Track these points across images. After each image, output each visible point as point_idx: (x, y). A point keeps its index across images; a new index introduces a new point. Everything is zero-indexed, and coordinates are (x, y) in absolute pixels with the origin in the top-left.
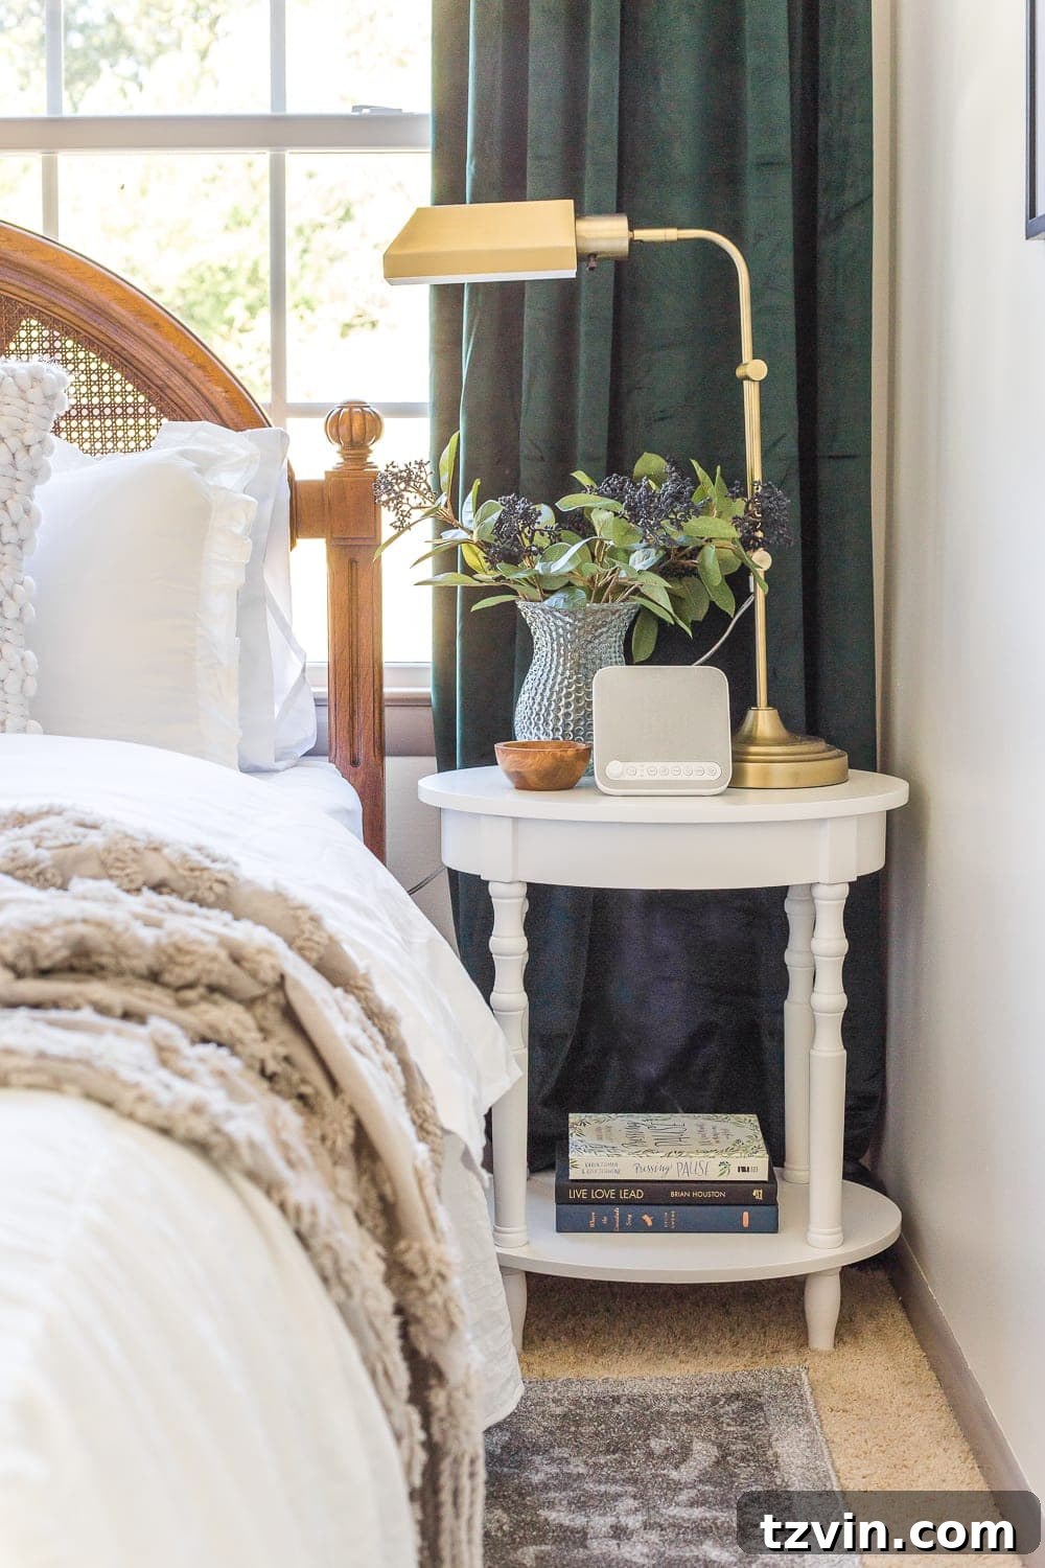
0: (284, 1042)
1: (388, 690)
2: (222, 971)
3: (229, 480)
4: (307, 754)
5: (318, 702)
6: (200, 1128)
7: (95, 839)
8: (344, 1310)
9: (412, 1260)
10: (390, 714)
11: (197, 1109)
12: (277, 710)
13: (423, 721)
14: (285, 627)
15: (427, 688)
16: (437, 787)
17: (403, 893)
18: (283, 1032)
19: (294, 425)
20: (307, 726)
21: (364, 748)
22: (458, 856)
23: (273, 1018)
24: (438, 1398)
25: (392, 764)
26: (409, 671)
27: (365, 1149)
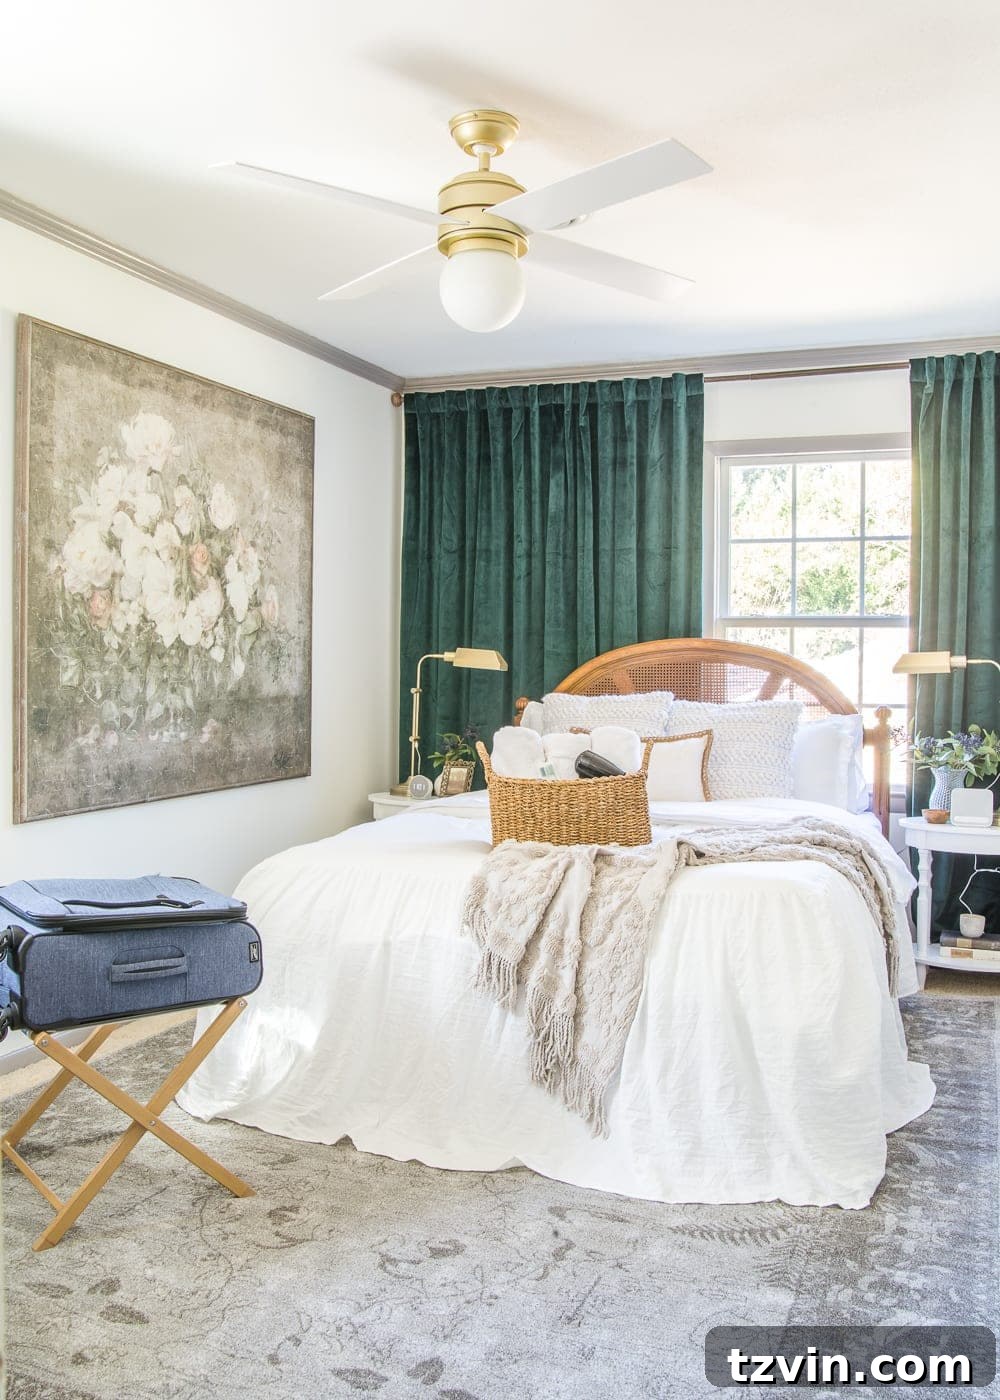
0: (861, 864)
1: (891, 792)
2: (849, 848)
3: (846, 732)
4: (866, 811)
5: (870, 795)
6: (846, 871)
7: (820, 823)
8: (871, 911)
9: (886, 911)
10: (891, 800)
11: (845, 868)
12: (857, 797)
13: (903, 803)
14: (860, 772)
15: (904, 792)
16: (904, 821)
17: (895, 854)
18: (861, 862)
19: (864, 710)
20: (866, 802)
21: (883, 809)
22: (910, 842)
23: (859, 859)
24: (891, 942)
25: (891, 814)
26: (898, 787)
27: (877, 887)
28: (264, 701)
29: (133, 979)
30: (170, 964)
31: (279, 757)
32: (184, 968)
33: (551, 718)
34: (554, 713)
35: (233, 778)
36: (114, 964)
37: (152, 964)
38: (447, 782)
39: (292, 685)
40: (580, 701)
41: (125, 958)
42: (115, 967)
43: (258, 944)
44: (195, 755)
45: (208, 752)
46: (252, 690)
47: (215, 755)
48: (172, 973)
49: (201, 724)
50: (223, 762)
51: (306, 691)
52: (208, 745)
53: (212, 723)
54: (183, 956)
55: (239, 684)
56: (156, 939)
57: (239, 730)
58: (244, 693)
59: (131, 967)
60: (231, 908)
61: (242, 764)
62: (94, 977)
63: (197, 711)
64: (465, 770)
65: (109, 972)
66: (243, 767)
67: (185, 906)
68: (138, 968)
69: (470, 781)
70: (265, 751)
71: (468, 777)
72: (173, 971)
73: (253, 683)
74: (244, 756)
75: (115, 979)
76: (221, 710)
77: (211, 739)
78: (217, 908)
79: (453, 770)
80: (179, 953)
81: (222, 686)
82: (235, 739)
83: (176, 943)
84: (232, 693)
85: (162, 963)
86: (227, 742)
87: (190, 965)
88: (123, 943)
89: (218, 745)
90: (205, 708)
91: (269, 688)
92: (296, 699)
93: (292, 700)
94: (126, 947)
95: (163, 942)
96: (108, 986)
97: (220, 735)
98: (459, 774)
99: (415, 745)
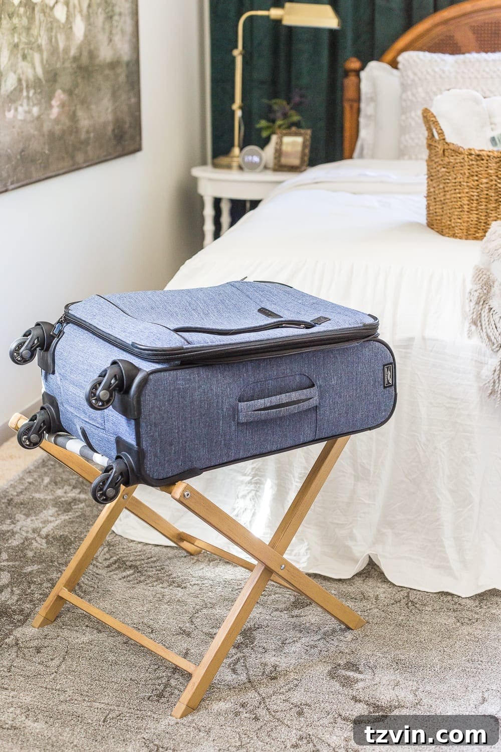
28: (101, 67)
29: (263, 418)
30: (303, 397)
31: (116, 131)
32: (314, 401)
33: (413, 80)
34: (415, 74)
35: (80, 158)
36: (240, 401)
37: (284, 398)
38: (279, 153)
39: (124, 50)
40: (443, 60)
41: (250, 393)
42: (242, 405)
43: (391, 365)
44: (46, 133)
45: (58, 129)
46: (92, 55)
47: (64, 132)
48: (305, 408)
49: (50, 97)
50: (71, 139)
51: (135, 56)
52: (57, 121)
53: (60, 96)
54: (313, 385)
55: (80, 49)
56: (284, 367)
57: (83, 102)
58: (85, 60)
59: (261, 403)
60: (365, 325)
61: (86, 142)
62: (218, 419)
63: (46, 81)
64: (299, 140)
65: (235, 411)
66: (88, 144)
67: (308, 326)
68: (268, 405)
69: (307, 151)
70: (105, 125)
71: (304, 146)
72: (305, 406)
73: (92, 47)
74: (88, 132)
75: (242, 419)
76: (65, 80)
77: (59, 114)
78: (347, 326)
79: (287, 140)
80: (308, 383)
81: (66, 50)
82: (80, 113)
83: (305, 370)
84: (76, 59)
85: (294, 396)
86: (73, 117)
87: (321, 397)
88: (248, 376)
89: (66, 121)
90: (53, 77)
91: (105, 54)
92: (128, 64)
93: (124, 66)
94: (252, 380)
95: (291, 370)
96: (233, 428)
97: (67, 108)
98: (294, 144)
99: (238, 114)
